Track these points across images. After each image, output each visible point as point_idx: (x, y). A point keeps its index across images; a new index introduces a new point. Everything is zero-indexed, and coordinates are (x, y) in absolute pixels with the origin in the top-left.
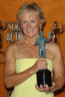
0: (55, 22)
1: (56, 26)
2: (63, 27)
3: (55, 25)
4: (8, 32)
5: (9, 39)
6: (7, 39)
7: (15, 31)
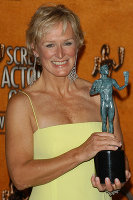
0: (104, 47)
1: (106, 54)
2: (120, 57)
3: (104, 51)
4: (7, 66)
5: (8, 82)
6: (4, 82)
7: (20, 65)
